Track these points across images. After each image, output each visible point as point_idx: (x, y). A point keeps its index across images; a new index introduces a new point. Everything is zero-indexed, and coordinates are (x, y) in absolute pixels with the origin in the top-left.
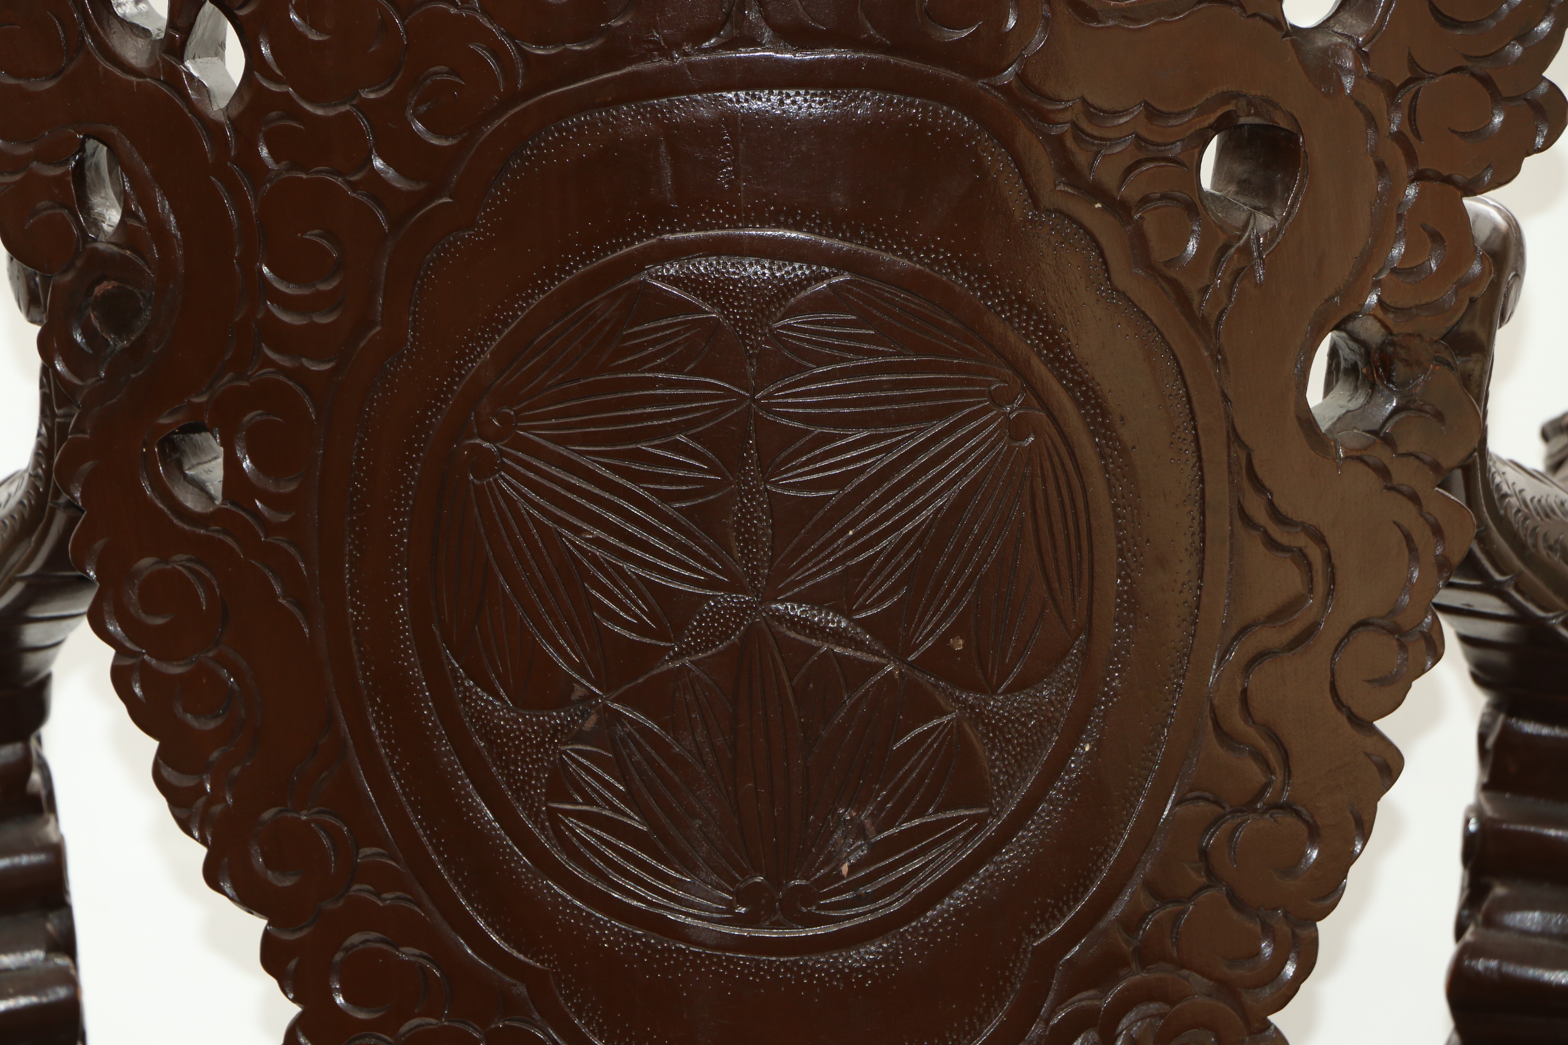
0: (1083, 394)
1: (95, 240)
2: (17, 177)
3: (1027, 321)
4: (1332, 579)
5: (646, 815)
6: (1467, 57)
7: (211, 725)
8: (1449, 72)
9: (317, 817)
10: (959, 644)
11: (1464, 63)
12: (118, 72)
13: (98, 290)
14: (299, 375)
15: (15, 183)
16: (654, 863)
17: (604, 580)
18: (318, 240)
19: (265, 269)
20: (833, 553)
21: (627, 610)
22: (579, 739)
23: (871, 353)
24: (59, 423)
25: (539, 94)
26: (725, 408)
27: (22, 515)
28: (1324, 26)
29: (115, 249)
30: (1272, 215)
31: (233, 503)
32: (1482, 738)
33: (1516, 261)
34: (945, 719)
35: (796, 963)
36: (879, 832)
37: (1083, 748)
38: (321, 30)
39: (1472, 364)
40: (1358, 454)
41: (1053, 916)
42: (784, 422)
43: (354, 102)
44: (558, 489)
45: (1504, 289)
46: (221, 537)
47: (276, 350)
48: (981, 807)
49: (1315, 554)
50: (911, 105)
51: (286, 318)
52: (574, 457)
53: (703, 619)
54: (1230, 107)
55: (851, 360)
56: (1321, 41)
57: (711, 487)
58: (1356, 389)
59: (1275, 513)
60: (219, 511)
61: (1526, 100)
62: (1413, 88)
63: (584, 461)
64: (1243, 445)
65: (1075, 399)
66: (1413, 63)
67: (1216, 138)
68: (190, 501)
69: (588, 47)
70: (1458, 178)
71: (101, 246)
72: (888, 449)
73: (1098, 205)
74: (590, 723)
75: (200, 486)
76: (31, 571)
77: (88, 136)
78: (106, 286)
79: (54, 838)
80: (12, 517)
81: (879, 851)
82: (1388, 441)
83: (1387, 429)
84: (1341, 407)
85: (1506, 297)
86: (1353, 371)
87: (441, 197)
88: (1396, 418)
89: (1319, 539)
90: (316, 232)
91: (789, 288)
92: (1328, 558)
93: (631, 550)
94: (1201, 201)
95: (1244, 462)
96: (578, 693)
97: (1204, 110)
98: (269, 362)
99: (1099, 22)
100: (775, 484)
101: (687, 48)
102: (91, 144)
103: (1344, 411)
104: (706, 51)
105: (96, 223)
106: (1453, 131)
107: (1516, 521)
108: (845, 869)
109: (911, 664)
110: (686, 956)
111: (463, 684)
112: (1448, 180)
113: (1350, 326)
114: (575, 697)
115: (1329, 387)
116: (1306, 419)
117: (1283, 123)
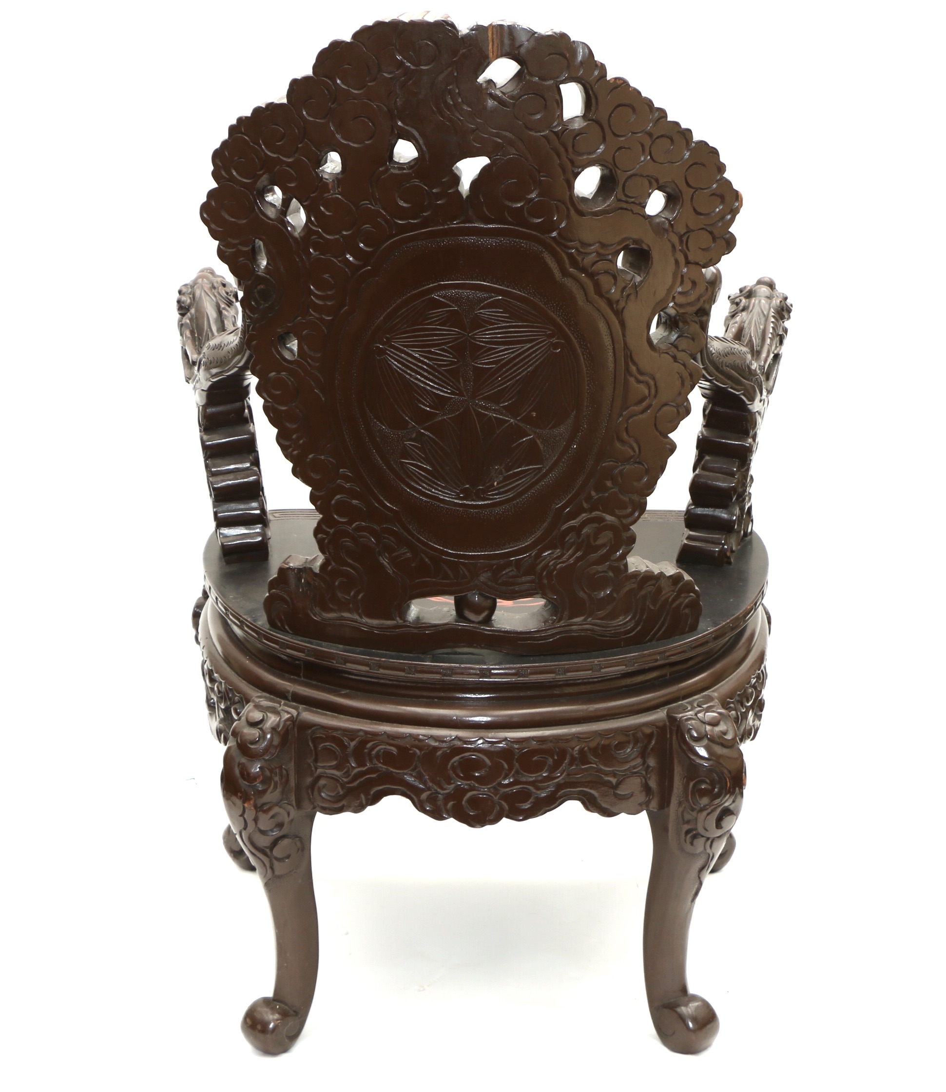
0: (577, 335)
1: (258, 271)
2: (234, 250)
3: (559, 312)
4: (656, 391)
5: (432, 465)
6: (705, 225)
7: (295, 426)
8: (699, 229)
9: (327, 458)
10: (534, 414)
11: (705, 227)
12: (265, 219)
13: (259, 287)
14: (321, 320)
15: (233, 252)
16: (433, 480)
17: (419, 391)
18: (328, 278)
19: (312, 287)
20: (494, 385)
21: (426, 401)
22: (410, 440)
23: (508, 322)
24: (248, 325)
25: (401, 235)
26: (459, 338)
27: (237, 349)
28: (657, 215)
29: (264, 275)
30: (640, 276)
31: (301, 358)
32: (704, 410)
33: (719, 284)
34: (530, 437)
35: (479, 512)
36: (507, 471)
37: (574, 446)
38: (329, 212)
39: (704, 319)
40: (665, 351)
41: (562, 498)
42: (478, 343)
43: (340, 235)
44: (404, 361)
45: (715, 294)
46: (296, 368)
47: (314, 311)
48: (540, 465)
49: (652, 383)
50: (522, 243)
51: (317, 301)
52: (411, 352)
53: (451, 405)
54: (627, 243)
55: (501, 324)
56: (658, 220)
57: (453, 363)
58: (666, 328)
59: (638, 370)
60: (296, 360)
61: (724, 238)
62: (687, 235)
63: (413, 354)
64: (629, 350)
65: (574, 336)
66: (687, 226)
67: (623, 252)
68: (288, 355)
69: (415, 221)
70: (701, 263)
71: (259, 273)
72: (512, 353)
73: (583, 275)
74: (414, 436)
75: (291, 350)
76: (240, 365)
77: (256, 238)
78: (262, 287)
79: (252, 431)
80: (234, 348)
81: (506, 479)
82: (676, 347)
83: (675, 343)
84: (661, 335)
85: (715, 296)
86: (665, 323)
87: (367, 267)
88: (678, 339)
89: (654, 379)
90: (327, 275)
91: (482, 300)
92: (655, 384)
93: (427, 382)
94: (617, 272)
95: (629, 355)
96: (410, 426)
97: (619, 243)
98: (312, 315)
99: (585, 217)
100: (476, 363)
101: (449, 223)
102: (257, 241)
103: (662, 336)
104: (455, 224)
105: (258, 266)
106: (700, 248)
107: (716, 360)
108: (495, 484)
109: (518, 420)
110: (444, 508)
111: (373, 421)
112: (697, 264)
113: (665, 311)
114: (409, 427)
115: (657, 327)
116: (649, 341)
117: (645, 247)
